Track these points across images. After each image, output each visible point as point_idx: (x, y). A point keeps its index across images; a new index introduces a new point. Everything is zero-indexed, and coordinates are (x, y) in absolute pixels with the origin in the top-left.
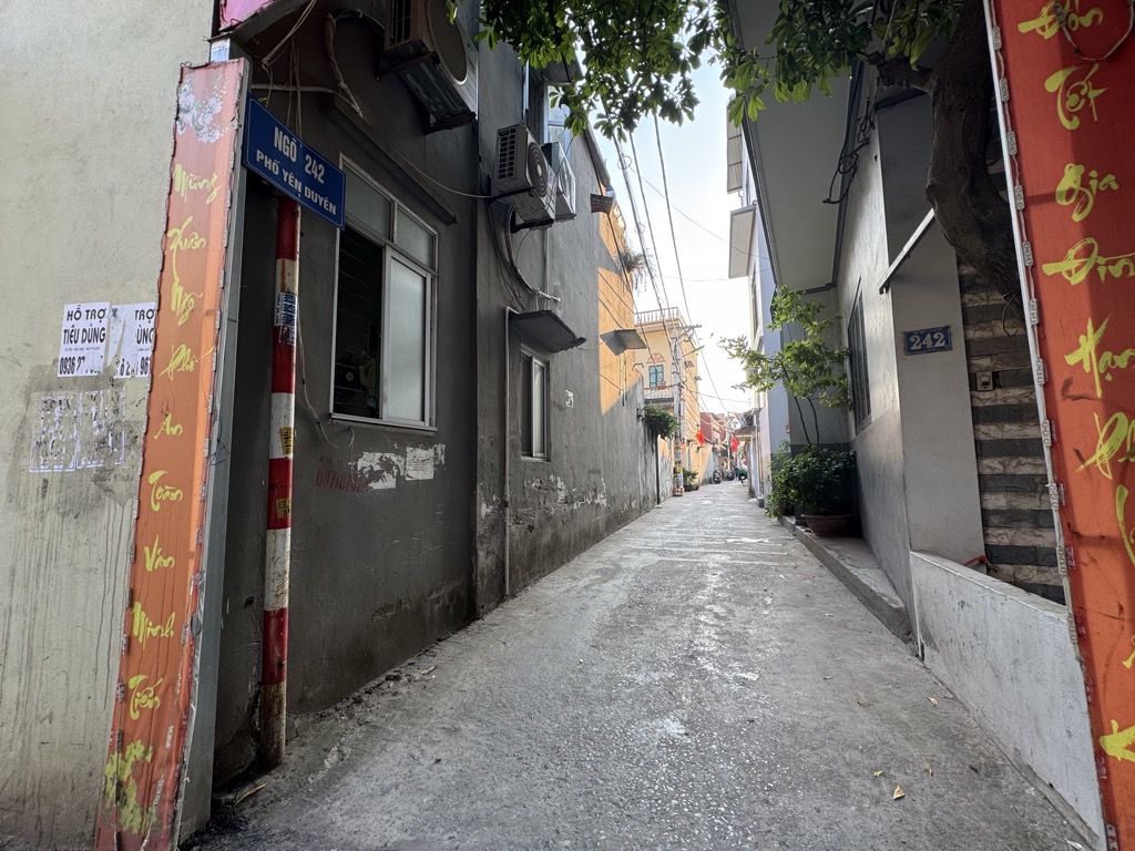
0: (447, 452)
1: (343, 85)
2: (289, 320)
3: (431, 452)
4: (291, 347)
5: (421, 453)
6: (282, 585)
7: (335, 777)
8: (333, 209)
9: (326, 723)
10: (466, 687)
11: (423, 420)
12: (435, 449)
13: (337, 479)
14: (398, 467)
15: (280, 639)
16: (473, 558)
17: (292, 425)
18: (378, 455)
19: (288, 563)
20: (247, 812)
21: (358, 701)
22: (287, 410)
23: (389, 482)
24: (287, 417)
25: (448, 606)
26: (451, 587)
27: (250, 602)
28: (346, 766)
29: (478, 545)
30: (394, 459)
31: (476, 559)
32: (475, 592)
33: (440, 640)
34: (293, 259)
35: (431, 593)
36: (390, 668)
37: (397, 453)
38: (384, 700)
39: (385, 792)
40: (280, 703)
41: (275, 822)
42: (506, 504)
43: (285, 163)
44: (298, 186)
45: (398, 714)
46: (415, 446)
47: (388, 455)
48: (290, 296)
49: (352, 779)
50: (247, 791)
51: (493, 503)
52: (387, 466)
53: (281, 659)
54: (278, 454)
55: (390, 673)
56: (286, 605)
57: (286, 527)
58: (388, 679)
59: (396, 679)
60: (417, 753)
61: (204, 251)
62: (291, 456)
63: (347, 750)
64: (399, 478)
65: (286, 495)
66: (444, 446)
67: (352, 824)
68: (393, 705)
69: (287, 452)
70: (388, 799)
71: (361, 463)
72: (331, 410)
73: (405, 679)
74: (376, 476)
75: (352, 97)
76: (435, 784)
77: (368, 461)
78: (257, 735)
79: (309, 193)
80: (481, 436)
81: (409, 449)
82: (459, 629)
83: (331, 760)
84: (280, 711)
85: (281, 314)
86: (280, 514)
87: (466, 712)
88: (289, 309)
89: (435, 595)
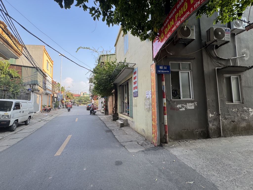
0: (198, 104)
1: (168, 53)
2: (164, 89)
3: (193, 104)
4: (164, 92)
5: (191, 104)
6: (166, 122)
7: (173, 147)
8: (168, 72)
9: (174, 142)
10: (198, 146)
11: (190, 98)
12: (194, 103)
13: (173, 109)
14: (185, 107)
15: (166, 128)
16: (208, 125)
17: (165, 102)
18: (181, 105)
19: (166, 119)
20: (163, 146)
21: (180, 141)
22: (165, 100)
23: (184, 109)
24: (165, 101)
25: (201, 133)
26: (201, 130)
27: (163, 123)
28: (175, 147)
29: (209, 123)
30: (184, 105)
31: (209, 126)
32: (209, 132)
33: (199, 139)
34: (163, 81)
35: (196, 130)
36: (186, 139)
37: (185, 104)
38: (183, 143)
39: (178, 151)
40: (167, 136)
41: (166, 148)
42: (220, 115)
43: (161, 70)
44: (163, 71)
45: (184, 145)
46: (189, 103)
47: (183, 105)
48: (164, 86)
49: (175, 148)
50: (164, 144)
51: (214, 114)
52: (183, 107)
53: (167, 131)
54: (164, 106)
55: (186, 140)
56: (167, 124)
57: (166, 115)
58: (186, 141)
59: (187, 141)
60: (184, 150)
61: (154, 85)
62: (166, 106)
63: (176, 146)
64: (185, 108)
65: (165, 111)
66: (197, 102)
67: (173, 152)
68: (185, 144)
69: (165, 105)
70: (178, 152)
71: (177, 106)
72: (172, 99)
73: (188, 142)
74: (181, 108)
75: (170, 53)
76: (185, 153)
77: (179, 106)
78: (165, 139)
79: (165, 71)
80: (208, 100)
81: (187, 104)
82: (205, 139)
83: (173, 146)
84: (167, 137)
85: (163, 88)
86: (165, 113)
87: (195, 149)
88: (164, 88)
89: (197, 130)
